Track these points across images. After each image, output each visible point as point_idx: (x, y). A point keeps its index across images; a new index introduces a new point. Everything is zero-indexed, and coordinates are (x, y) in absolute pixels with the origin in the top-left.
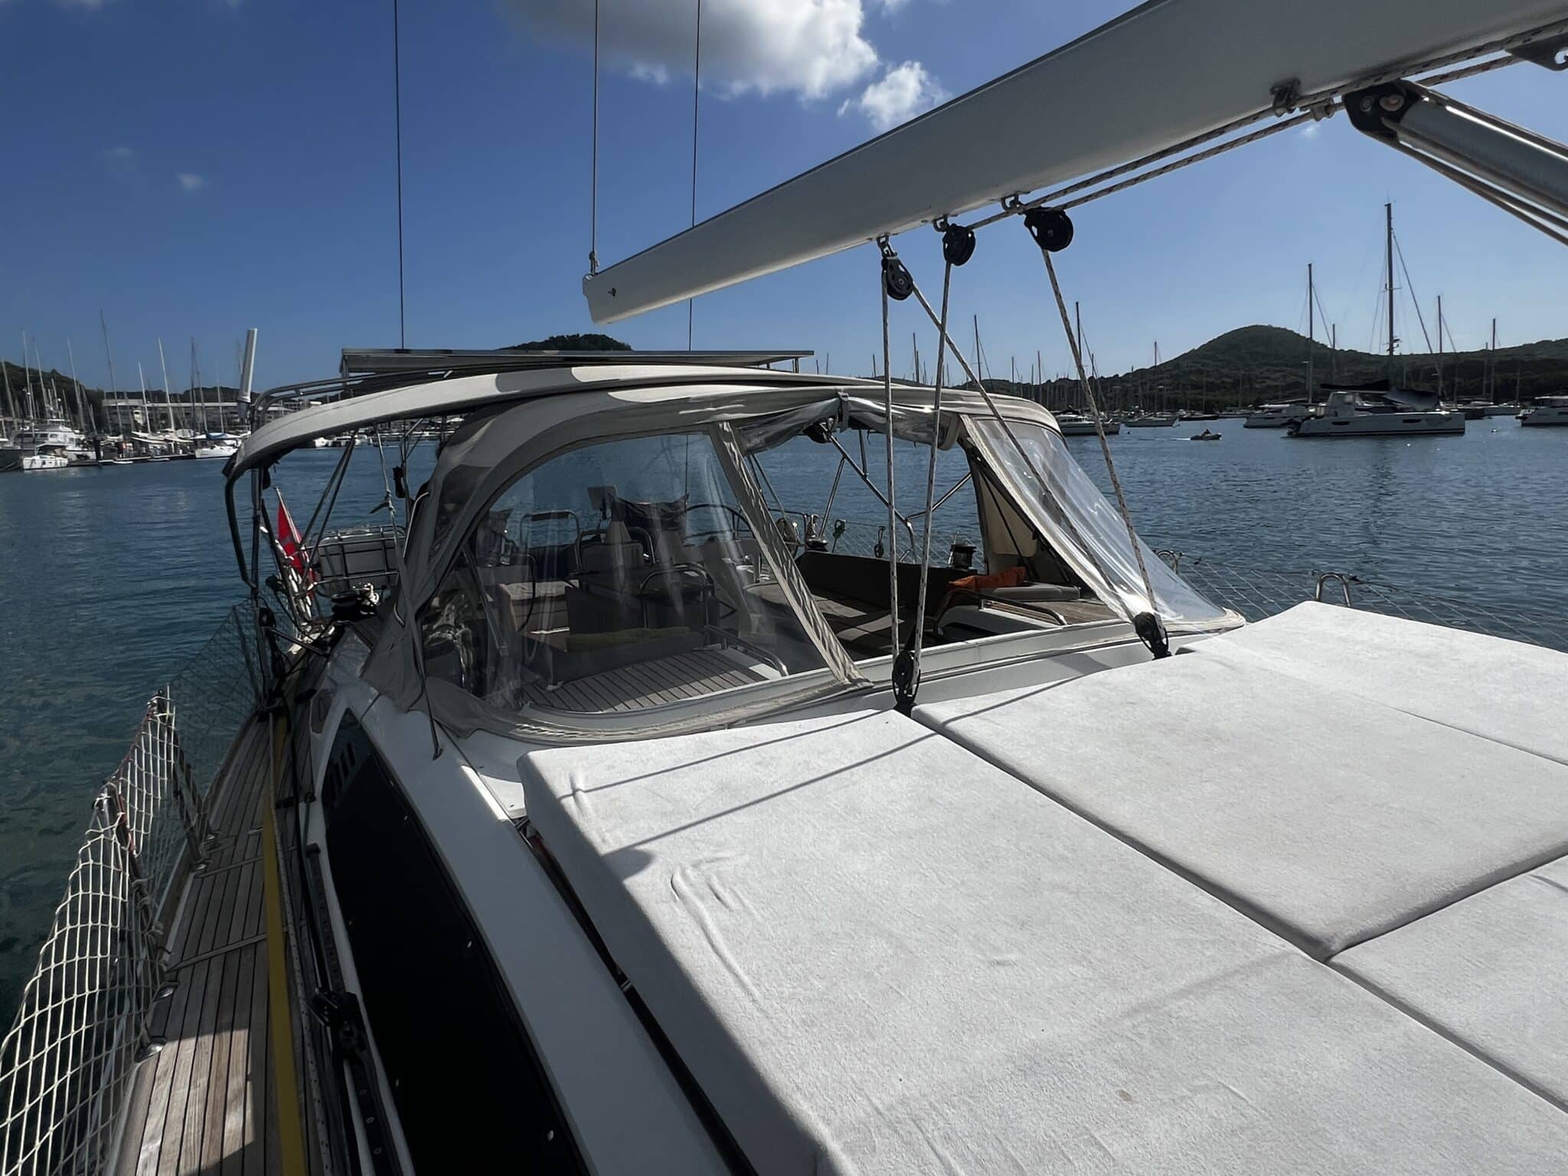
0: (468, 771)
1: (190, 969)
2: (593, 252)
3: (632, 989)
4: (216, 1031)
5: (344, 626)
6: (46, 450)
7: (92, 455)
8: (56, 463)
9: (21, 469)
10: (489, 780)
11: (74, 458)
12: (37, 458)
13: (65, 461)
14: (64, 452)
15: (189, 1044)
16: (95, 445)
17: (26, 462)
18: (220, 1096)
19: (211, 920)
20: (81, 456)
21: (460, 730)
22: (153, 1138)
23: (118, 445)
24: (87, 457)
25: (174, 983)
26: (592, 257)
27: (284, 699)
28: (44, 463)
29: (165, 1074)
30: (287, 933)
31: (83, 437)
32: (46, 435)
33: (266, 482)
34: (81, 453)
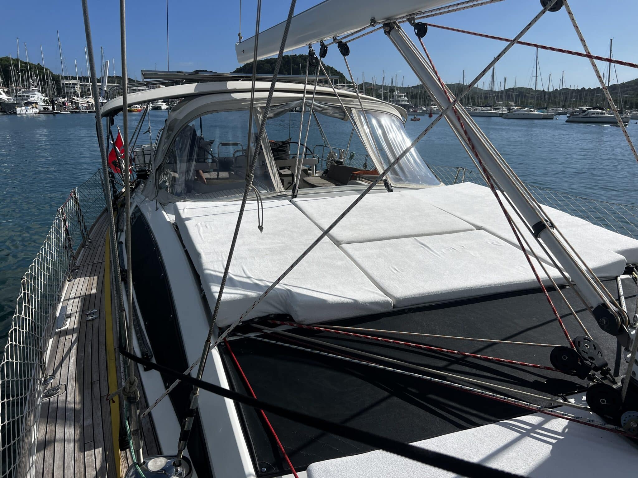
0: (164, 213)
1: (83, 267)
2: (240, 33)
3: (186, 250)
4: (90, 276)
5: (140, 181)
6: (28, 104)
7: (51, 108)
8: (33, 111)
9: (16, 113)
10: (169, 215)
11: (42, 109)
12: (23, 108)
13: (38, 111)
14: (37, 106)
15: (83, 279)
16: (53, 103)
17: (18, 110)
18: (90, 287)
19: (89, 258)
20: (46, 108)
21: (165, 203)
22: (73, 293)
23: (64, 103)
24: (48, 109)
25: (79, 269)
26: (239, 35)
27: (117, 206)
28: (27, 111)
29: (76, 284)
30: (111, 261)
31: (46, 98)
32: (28, 96)
33: (112, 123)
34: (45, 107)
